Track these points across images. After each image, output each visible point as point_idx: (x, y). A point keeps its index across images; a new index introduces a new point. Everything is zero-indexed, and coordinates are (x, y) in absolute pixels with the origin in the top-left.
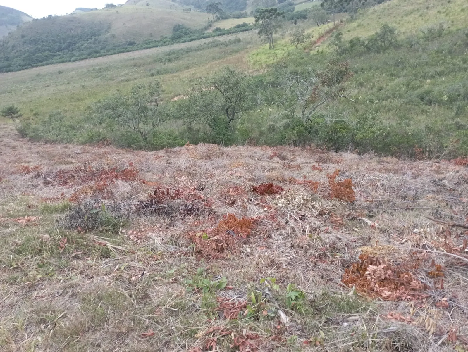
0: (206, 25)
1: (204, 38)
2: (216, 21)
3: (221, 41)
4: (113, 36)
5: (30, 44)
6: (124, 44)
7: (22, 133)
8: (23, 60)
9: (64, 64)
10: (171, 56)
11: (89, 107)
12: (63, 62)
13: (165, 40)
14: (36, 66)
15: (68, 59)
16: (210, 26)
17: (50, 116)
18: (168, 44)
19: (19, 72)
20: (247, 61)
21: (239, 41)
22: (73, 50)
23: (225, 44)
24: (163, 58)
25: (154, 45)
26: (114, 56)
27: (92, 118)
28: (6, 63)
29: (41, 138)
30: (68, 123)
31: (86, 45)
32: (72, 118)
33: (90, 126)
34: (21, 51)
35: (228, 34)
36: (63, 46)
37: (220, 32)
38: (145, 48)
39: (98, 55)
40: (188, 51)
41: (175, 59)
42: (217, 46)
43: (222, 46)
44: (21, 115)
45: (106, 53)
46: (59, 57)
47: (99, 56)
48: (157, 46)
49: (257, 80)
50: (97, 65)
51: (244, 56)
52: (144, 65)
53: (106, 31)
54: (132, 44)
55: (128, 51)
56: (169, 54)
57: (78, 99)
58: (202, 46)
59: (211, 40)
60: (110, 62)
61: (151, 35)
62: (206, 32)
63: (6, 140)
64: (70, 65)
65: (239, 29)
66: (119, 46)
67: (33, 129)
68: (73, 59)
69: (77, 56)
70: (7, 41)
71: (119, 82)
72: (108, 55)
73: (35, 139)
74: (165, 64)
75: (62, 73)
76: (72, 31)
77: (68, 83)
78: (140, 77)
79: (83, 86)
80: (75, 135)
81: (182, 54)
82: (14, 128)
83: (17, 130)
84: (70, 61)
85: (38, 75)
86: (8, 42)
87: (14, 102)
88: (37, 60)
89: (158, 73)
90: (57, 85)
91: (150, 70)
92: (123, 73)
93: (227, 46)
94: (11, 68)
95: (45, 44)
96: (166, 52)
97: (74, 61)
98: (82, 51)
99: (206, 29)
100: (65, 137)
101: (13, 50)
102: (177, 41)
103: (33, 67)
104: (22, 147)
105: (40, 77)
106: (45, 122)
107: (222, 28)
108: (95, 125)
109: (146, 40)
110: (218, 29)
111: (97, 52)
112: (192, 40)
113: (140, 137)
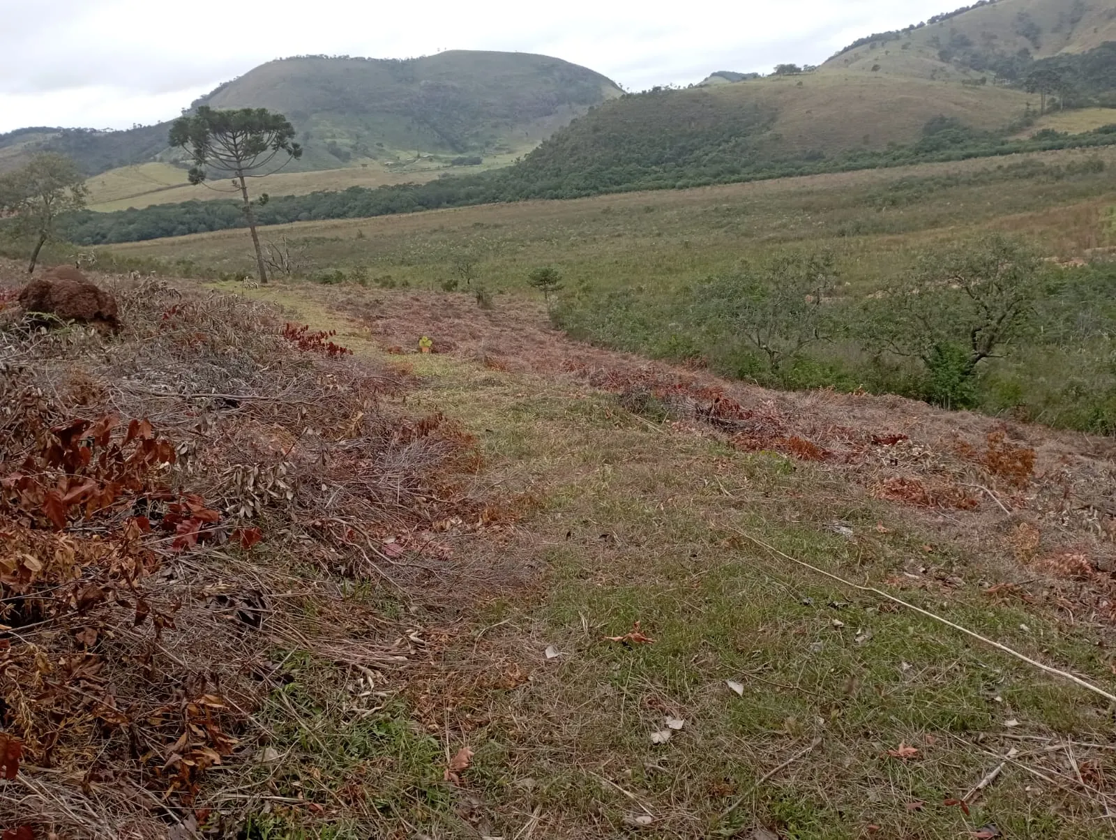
0: (1016, 120)
1: (1002, 153)
2: (1048, 112)
3: (1047, 164)
4: (777, 138)
5: (606, 146)
6: (797, 158)
7: (557, 321)
8: (586, 178)
9: (660, 191)
10: (900, 193)
11: (687, 289)
12: (659, 188)
13: (897, 153)
14: (607, 193)
15: (670, 182)
16: (1029, 124)
17: (611, 296)
18: (904, 164)
19: (573, 201)
20: (1103, 223)
21: (1100, 167)
22: (684, 162)
23: (1055, 173)
24: (880, 195)
25: (866, 163)
26: (768, 182)
27: (686, 312)
28: (555, 181)
29: (586, 335)
30: (639, 315)
31: (714, 154)
32: (649, 306)
33: (677, 326)
34: (585, 158)
35: (1074, 148)
36: (668, 153)
37: (1051, 140)
38: (843, 170)
39: (733, 178)
40: (950, 182)
41: (909, 200)
42: (1031, 175)
43: (1043, 178)
44: (560, 288)
45: (750, 176)
46: (653, 176)
47: (734, 181)
48: (873, 167)
49: (1101, 274)
50: (727, 200)
51: (1097, 209)
52: (830, 208)
53: (764, 126)
54: (814, 157)
55: (802, 174)
56: (897, 189)
57: (669, 269)
58: (989, 173)
59: (1018, 159)
60: (756, 196)
61: (866, 139)
62: (1011, 138)
63: (530, 329)
64: (670, 196)
65: (1107, 137)
66: (785, 160)
67: (577, 316)
68: (679, 183)
69: (691, 178)
70: (564, 138)
71: (763, 242)
72: (756, 179)
73: (573, 335)
74: (879, 210)
75: (652, 210)
76: (693, 124)
77: (659, 235)
78: (813, 235)
79: (686, 243)
80: (646, 339)
81: (931, 191)
82: (545, 309)
83: (550, 313)
84: (673, 187)
85: (606, 211)
86: (567, 139)
87: (552, 260)
88: (610, 179)
89: (858, 230)
90: (635, 236)
91: (840, 222)
92: (775, 224)
93: (1058, 178)
94: (560, 192)
95: (632, 147)
96: (892, 183)
97: (681, 188)
98: (702, 168)
99: (1013, 130)
100: (629, 339)
101: (571, 156)
102: (929, 156)
103: (601, 193)
104: (553, 345)
105: (610, 216)
106: (598, 307)
107: (1060, 130)
108: (687, 326)
109: (850, 152)
110: (1046, 134)
111: (733, 172)
112: (968, 156)
113: (766, 363)
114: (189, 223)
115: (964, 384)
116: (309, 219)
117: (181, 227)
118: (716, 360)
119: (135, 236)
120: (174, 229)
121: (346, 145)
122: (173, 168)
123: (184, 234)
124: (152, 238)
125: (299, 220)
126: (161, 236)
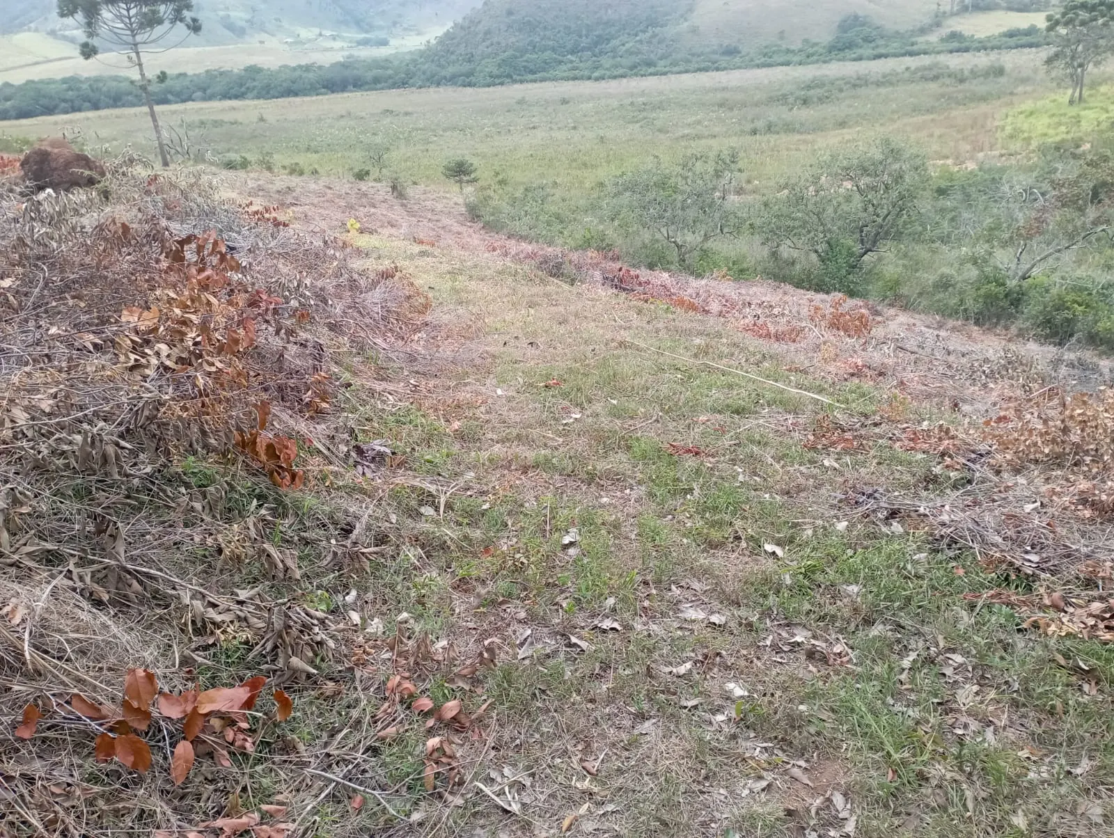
0: (927, 21)
1: (911, 54)
2: (957, 14)
3: (952, 67)
4: (694, 30)
5: (520, 30)
6: (714, 52)
7: (473, 213)
8: (500, 66)
9: (577, 82)
10: (812, 92)
11: (601, 184)
12: (575, 78)
13: (811, 51)
14: (522, 82)
15: (586, 73)
16: (938, 25)
17: (526, 190)
18: (817, 61)
19: (487, 89)
20: (997, 127)
21: (1000, 72)
22: (601, 53)
23: (959, 76)
24: (792, 94)
25: (781, 60)
26: (684, 76)
27: (600, 208)
28: (466, 67)
29: (502, 228)
30: (553, 209)
31: (631, 44)
32: (564, 200)
33: (592, 221)
34: (499, 43)
35: (979, 51)
36: (584, 42)
37: (957, 43)
38: (758, 66)
39: (652, 70)
40: (859, 83)
41: (820, 99)
42: (936, 78)
43: (948, 81)
44: (475, 180)
45: (667, 69)
46: (570, 65)
47: (651, 74)
48: (787, 64)
50: (643, 93)
51: (993, 113)
52: (744, 105)
53: (682, 16)
54: (731, 52)
55: (717, 69)
56: (809, 87)
57: (585, 165)
58: (897, 74)
59: (925, 60)
60: (672, 91)
61: (781, 35)
62: (921, 39)
63: (446, 221)
64: (587, 87)
65: (1012, 41)
66: (702, 54)
67: (494, 208)
68: (596, 74)
69: (607, 69)
70: (477, 20)
71: (677, 139)
72: (672, 73)
73: (489, 227)
74: (791, 110)
75: (567, 103)
76: (610, 12)
77: (575, 128)
78: (726, 132)
79: (602, 138)
80: (561, 233)
81: (841, 90)
82: (461, 201)
83: (467, 205)
84: (589, 78)
85: (521, 102)
86: (479, 22)
87: (466, 152)
88: (525, 67)
89: (770, 128)
90: (551, 129)
91: (753, 121)
92: (690, 120)
93: (962, 81)
94: (473, 79)
95: (548, 33)
96: (804, 82)
97: (597, 79)
98: (619, 59)
99: (923, 31)
100: (544, 232)
101: (484, 41)
102: (841, 55)
103: (515, 81)
104: (470, 236)
105: (525, 107)
106: (514, 200)
107: (966, 34)
108: (602, 221)
109: (766, 47)
110: (954, 36)
111: (650, 64)
112: (879, 57)
113: (674, 255)
114: (72, 101)
115: (851, 277)
116: (204, 99)
117: (63, 105)
118: (628, 253)
119: (13, 113)
120: (56, 107)
121: (241, 19)
122: (50, 39)
123: (66, 112)
124: (32, 117)
125: (193, 100)
126: (42, 114)
